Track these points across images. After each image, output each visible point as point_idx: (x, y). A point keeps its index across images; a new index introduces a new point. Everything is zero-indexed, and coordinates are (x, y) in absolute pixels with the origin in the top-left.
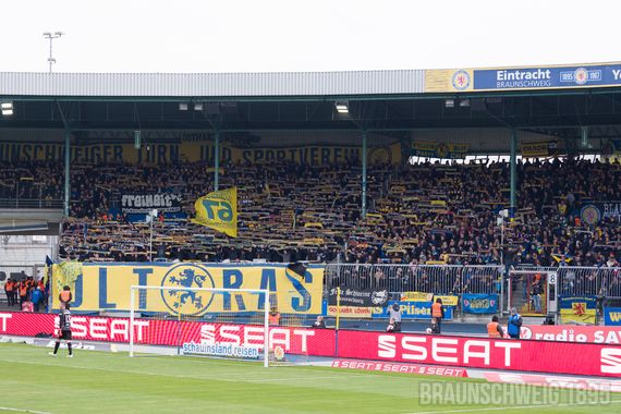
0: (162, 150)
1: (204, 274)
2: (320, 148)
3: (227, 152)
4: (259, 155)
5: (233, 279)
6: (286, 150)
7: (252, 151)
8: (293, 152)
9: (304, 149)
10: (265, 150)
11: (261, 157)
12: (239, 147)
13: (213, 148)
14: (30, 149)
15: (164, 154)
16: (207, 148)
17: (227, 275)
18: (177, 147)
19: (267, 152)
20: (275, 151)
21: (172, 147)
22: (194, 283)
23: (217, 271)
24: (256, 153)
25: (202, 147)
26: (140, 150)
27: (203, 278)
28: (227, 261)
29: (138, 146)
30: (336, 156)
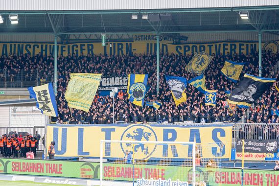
0: (120, 46)
1: (150, 131)
2: (229, 44)
3: (165, 47)
4: (187, 49)
5: (170, 135)
6: (206, 45)
7: (182, 46)
8: (210, 46)
9: (218, 44)
10: (191, 45)
11: (189, 50)
12: (173, 44)
13: (155, 45)
14: (30, 47)
15: (121, 49)
16: (151, 44)
17: (166, 133)
18: (131, 44)
19: (193, 47)
20: (198, 46)
21: (127, 44)
22: (143, 138)
23: (158, 130)
24: (185, 47)
25: (148, 44)
26: (105, 47)
27: (149, 134)
28: (166, 123)
29: (104, 44)
30: (240, 49)
